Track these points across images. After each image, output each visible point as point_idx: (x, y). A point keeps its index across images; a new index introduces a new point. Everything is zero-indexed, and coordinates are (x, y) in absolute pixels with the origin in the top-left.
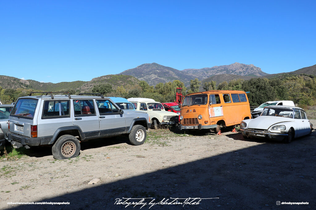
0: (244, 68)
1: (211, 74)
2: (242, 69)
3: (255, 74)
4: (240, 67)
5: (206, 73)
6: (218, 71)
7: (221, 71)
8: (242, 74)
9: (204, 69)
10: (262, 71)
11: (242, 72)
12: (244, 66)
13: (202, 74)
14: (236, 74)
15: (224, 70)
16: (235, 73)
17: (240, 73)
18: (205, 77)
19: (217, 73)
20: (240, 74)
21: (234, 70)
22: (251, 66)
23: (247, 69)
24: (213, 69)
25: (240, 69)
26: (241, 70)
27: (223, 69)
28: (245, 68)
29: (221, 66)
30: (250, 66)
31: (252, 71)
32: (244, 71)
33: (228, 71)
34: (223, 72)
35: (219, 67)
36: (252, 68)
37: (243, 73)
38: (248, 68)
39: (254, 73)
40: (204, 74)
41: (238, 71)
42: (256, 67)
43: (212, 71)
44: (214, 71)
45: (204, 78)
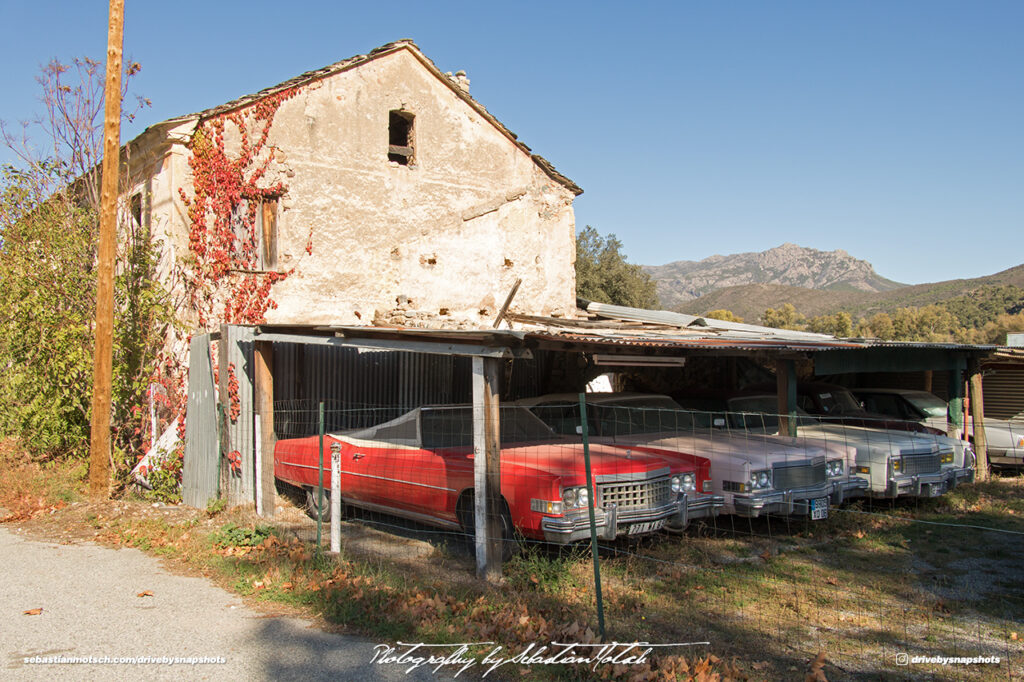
0: (813, 263)
1: (701, 284)
2: (809, 267)
3: (853, 284)
4: (802, 260)
5: (683, 281)
6: (724, 272)
7: (737, 272)
8: (810, 284)
9: (675, 266)
10: (878, 273)
11: (807, 277)
12: (816, 255)
13: (671, 284)
14: (788, 283)
15: (747, 270)
16: (785, 279)
17: (802, 278)
18: (681, 292)
19: (722, 278)
20: (802, 282)
21: (782, 268)
22: (840, 257)
23: (824, 267)
24: (707, 265)
25: (801, 265)
26: (804, 270)
27: (742, 264)
28: (817, 262)
29: (735, 257)
30: (835, 257)
31: (843, 272)
32: (814, 274)
33: (759, 274)
34: (743, 276)
35: (727, 260)
36: (842, 263)
37: (810, 280)
38: (827, 264)
39: (850, 280)
40: (678, 283)
41: (792, 273)
42: (855, 261)
43: (704, 271)
44: (711, 273)
45: (678, 295)
